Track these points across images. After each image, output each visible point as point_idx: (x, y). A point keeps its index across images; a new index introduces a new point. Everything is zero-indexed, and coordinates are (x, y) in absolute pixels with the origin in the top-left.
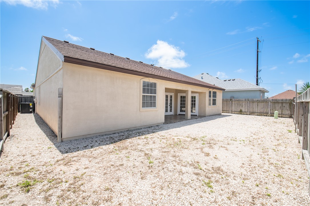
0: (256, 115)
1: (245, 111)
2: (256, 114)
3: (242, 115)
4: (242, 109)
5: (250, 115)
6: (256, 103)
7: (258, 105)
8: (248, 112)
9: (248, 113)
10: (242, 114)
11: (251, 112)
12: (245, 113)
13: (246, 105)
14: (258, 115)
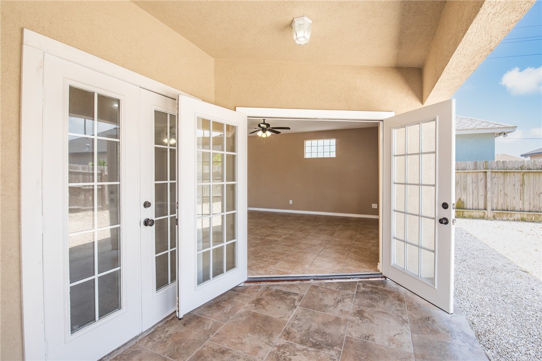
0: (518, 220)
1: (475, 205)
2: (518, 215)
3: (465, 220)
4: (463, 198)
5: (494, 218)
6: (518, 177)
7: (523, 185)
8: (489, 208)
9: (489, 213)
10: (464, 217)
11: (500, 207)
12: (475, 213)
13: (477, 182)
14: (523, 220)
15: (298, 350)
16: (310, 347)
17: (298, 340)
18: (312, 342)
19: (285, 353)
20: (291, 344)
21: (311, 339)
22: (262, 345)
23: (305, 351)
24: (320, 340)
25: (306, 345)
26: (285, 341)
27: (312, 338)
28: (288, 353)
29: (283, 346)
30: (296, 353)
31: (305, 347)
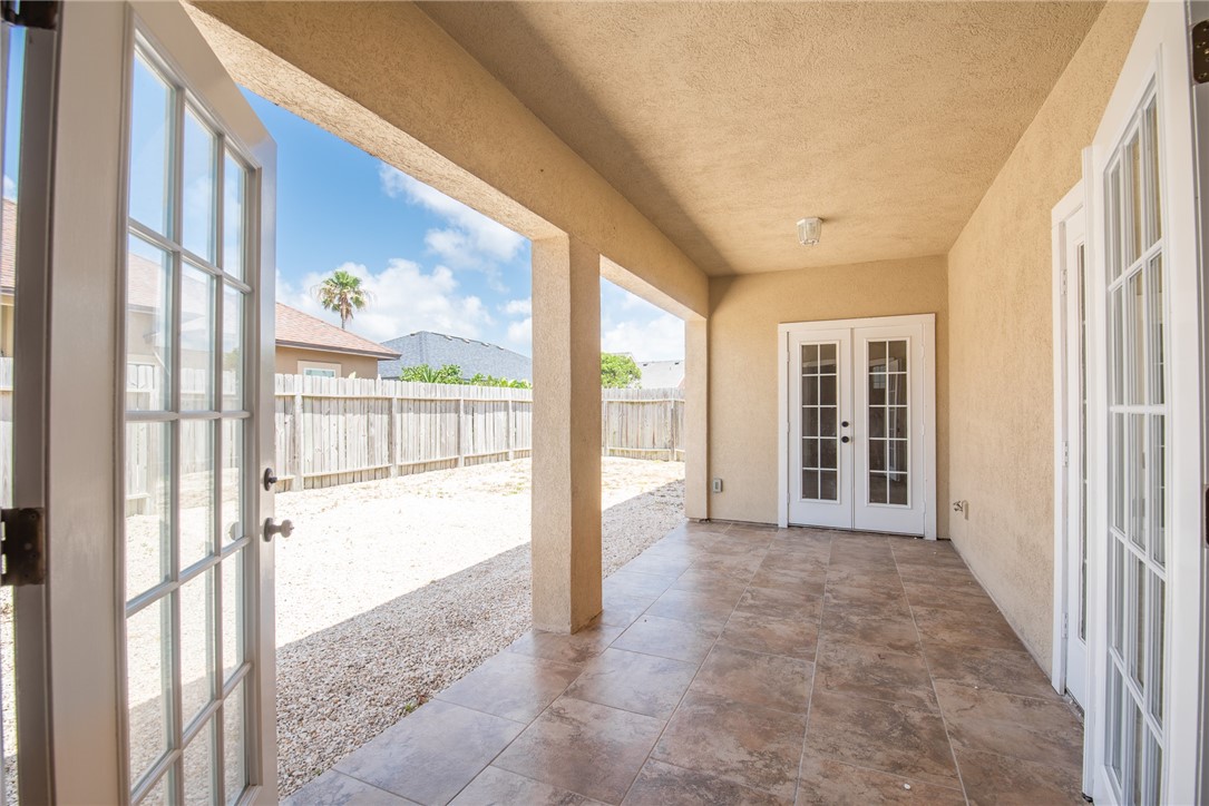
15: (737, 771)
16: (713, 778)
17: (742, 794)
18: (708, 788)
19: (766, 766)
20: (757, 786)
21: (711, 797)
22: (825, 783)
23: (722, 768)
24: (687, 796)
25: (722, 783)
26: (775, 793)
27: (709, 801)
28: (759, 764)
29: (776, 781)
30: (741, 765)
31: (724, 778)
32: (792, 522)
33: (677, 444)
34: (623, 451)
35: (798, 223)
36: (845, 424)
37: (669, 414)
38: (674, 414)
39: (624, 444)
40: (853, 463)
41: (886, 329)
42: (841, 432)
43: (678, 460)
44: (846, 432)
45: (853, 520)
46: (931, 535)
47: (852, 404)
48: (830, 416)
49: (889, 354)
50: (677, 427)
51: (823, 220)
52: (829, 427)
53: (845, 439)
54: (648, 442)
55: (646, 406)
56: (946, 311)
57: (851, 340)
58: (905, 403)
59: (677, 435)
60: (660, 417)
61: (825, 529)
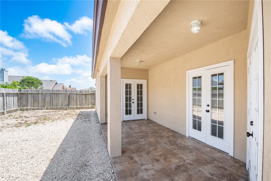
18: (182, 166)
19: (181, 160)
29: (185, 161)
32: (123, 120)
33: (70, 105)
34: (51, 108)
35: (137, 61)
36: (133, 100)
37: (67, 97)
38: (69, 97)
39: (52, 106)
40: (134, 107)
41: (140, 82)
42: (132, 101)
43: (70, 109)
44: (133, 101)
45: (134, 118)
46: (146, 119)
47: (134, 96)
48: (130, 98)
49: (140, 87)
50: (70, 100)
51: (141, 61)
52: (130, 101)
53: (133, 103)
54: (60, 104)
55: (59, 95)
56: (148, 79)
57: (134, 83)
58: (142, 95)
59: (70, 102)
60: (64, 98)
61: (129, 121)
